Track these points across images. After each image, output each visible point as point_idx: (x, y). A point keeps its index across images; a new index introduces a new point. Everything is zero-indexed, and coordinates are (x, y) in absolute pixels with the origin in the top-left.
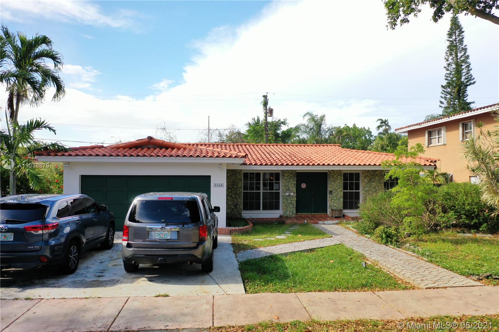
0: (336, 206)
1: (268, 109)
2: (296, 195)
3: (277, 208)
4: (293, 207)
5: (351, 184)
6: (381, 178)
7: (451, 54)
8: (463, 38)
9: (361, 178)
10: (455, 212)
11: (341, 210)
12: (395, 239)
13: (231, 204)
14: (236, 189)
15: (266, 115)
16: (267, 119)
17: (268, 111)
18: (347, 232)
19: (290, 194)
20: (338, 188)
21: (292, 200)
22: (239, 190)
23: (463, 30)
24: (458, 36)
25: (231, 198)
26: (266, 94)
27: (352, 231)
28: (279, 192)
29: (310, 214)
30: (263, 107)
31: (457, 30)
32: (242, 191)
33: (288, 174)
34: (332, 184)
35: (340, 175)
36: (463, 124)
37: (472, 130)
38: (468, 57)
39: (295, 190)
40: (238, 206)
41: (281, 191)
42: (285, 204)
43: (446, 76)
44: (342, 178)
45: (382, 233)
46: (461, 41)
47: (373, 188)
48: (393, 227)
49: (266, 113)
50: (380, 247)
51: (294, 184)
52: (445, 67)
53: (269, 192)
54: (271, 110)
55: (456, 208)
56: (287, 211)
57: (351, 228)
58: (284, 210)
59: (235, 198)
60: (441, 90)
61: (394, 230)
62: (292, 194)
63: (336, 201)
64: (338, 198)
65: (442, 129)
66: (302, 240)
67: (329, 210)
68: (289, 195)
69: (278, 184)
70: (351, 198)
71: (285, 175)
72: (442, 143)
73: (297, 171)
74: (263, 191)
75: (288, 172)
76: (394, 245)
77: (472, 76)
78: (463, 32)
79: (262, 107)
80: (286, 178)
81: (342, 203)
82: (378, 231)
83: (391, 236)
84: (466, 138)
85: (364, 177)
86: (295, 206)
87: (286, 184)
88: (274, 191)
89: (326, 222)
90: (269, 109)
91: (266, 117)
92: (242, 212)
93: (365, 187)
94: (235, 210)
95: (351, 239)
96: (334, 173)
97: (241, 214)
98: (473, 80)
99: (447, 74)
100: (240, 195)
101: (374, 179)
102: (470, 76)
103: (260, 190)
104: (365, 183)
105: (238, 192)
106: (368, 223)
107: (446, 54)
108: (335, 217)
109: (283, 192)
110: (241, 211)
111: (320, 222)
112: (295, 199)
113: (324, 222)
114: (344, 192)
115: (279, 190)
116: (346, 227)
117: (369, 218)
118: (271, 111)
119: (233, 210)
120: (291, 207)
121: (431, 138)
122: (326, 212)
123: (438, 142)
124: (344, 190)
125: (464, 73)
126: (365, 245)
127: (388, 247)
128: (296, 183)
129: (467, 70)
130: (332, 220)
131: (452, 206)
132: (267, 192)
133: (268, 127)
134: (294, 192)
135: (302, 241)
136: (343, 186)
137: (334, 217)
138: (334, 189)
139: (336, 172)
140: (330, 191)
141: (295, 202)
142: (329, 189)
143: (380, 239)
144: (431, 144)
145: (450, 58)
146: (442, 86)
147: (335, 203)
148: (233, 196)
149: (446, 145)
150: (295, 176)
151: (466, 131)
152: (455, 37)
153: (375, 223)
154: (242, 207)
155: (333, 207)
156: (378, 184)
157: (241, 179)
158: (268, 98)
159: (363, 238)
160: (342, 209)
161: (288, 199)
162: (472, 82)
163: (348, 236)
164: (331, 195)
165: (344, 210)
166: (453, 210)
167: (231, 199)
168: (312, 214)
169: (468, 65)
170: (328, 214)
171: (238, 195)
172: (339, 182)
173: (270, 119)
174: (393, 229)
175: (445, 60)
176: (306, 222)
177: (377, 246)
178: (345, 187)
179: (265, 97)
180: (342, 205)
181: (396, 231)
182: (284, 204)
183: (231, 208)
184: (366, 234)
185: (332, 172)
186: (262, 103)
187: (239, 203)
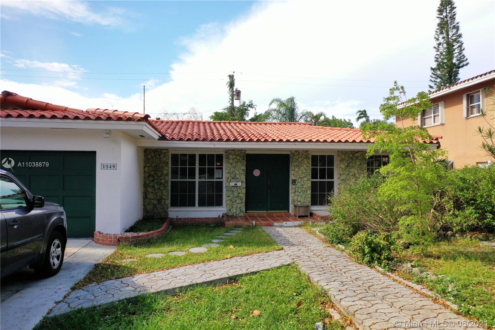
0: (302, 201)
1: (234, 91)
2: (245, 185)
3: (219, 203)
4: (240, 202)
5: (323, 171)
6: (363, 162)
7: (442, 33)
8: (455, 15)
9: (336, 162)
10: (476, 209)
11: (308, 207)
12: (386, 256)
13: (152, 198)
14: (160, 177)
15: (233, 98)
16: (233, 103)
17: (234, 93)
18: (310, 241)
19: (237, 184)
20: (303, 175)
21: (239, 193)
22: (164, 179)
23: (454, 6)
24: (449, 13)
25: (153, 189)
26: (233, 74)
27: (319, 237)
28: (222, 181)
29: (266, 211)
30: (229, 88)
31: (448, 5)
32: (169, 179)
33: (235, 156)
34: (296, 170)
35: (307, 157)
36: (468, 96)
37: (481, 103)
38: (460, 36)
39: (243, 178)
40: (163, 201)
41: (224, 180)
42: (230, 198)
43: (436, 58)
44: (310, 162)
45: (364, 244)
46: (453, 18)
47: (352, 177)
48: (383, 234)
49: (232, 96)
50: (360, 270)
51: (243, 170)
52: (435, 47)
53: (208, 181)
54: (238, 91)
55: (478, 202)
56: (232, 208)
57: (317, 232)
58: (228, 206)
59: (159, 189)
60: (430, 72)
61: (384, 239)
62: (239, 184)
63: (301, 194)
64: (304, 189)
65: (439, 105)
66: (229, 256)
67: (291, 207)
68: (236, 186)
69: (221, 170)
70: (323, 190)
71: (230, 158)
72: (439, 123)
73: (247, 152)
74: (200, 180)
75: (234, 154)
76: (385, 266)
77: (465, 57)
78: (455, 8)
79: (227, 89)
80: (231, 161)
81: (310, 196)
82: (356, 241)
83: (379, 249)
84: (472, 114)
85: (340, 160)
86: (244, 201)
87: (231, 169)
88: (215, 180)
89: (284, 224)
90: (236, 90)
91: (232, 100)
92: (170, 209)
93: (340, 175)
94: (159, 207)
95: (312, 254)
96: (299, 154)
97: (167, 213)
98: (467, 61)
99: (437, 55)
100: (166, 185)
101: (354, 163)
102: (463, 57)
103: (195, 178)
104: (341, 169)
105: (163, 181)
106: (342, 226)
107: (436, 33)
108: (300, 217)
109: (227, 181)
110: (168, 208)
111: (276, 224)
112: (244, 191)
113: (281, 224)
114: (312, 182)
115: (222, 178)
116: (311, 231)
117: (344, 217)
118: (238, 93)
119: (155, 206)
120: (237, 202)
121: (424, 118)
122: (288, 209)
123: (434, 123)
124: (312, 179)
125: (455, 53)
126: (334, 267)
127: (373, 270)
128: (245, 168)
129: (459, 50)
130: (295, 220)
131: (471, 200)
132: (205, 181)
133: (234, 111)
134: (242, 182)
135: (227, 258)
136: (311, 174)
137: (297, 217)
138: (299, 176)
139: (301, 154)
140: (293, 180)
141: (244, 195)
142: (292, 177)
143: (359, 255)
144: (424, 125)
145: (441, 36)
146: (432, 69)
147: (299, 197)
148: (156, 186)
149: (444, 124)
150: (243, 159)
151: (471, 105)
152: (446, 13)
153: (353, 226)
154: (169, 202)
155: (296, 202)
156: (359, 171)
157: (168, 163)
158: (234, 78)
159: (333, 250)
160: (310, 204)
161: (234, 190)
162: (465, 63)
163: (310, 248)
164: (294, 186)
165: (312, 206)
166: (472, 205)
167: (153, 191)
168: (268, 211)
169: (460, 44)
170: (290, 212)
171: (162, 186)
172: (305, 167)
173: (237, 104)
174: (381, 236)
175: (435, 39)
176: (254, 224)
177: (355, 268)
178: (314, 176)
179: (231, 77)
180: (310, 199)
181: (388, 240)
182: (228, 198)
183: (152, 204)
184: (339, 243)
185: (295, 154)
186: (228, 84)
187: (164, 197)
